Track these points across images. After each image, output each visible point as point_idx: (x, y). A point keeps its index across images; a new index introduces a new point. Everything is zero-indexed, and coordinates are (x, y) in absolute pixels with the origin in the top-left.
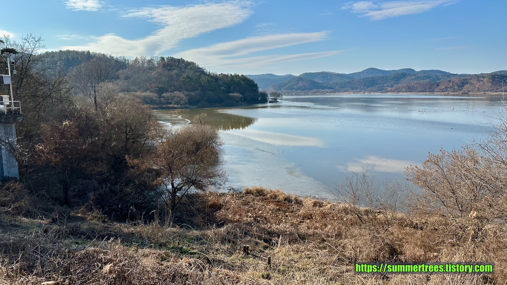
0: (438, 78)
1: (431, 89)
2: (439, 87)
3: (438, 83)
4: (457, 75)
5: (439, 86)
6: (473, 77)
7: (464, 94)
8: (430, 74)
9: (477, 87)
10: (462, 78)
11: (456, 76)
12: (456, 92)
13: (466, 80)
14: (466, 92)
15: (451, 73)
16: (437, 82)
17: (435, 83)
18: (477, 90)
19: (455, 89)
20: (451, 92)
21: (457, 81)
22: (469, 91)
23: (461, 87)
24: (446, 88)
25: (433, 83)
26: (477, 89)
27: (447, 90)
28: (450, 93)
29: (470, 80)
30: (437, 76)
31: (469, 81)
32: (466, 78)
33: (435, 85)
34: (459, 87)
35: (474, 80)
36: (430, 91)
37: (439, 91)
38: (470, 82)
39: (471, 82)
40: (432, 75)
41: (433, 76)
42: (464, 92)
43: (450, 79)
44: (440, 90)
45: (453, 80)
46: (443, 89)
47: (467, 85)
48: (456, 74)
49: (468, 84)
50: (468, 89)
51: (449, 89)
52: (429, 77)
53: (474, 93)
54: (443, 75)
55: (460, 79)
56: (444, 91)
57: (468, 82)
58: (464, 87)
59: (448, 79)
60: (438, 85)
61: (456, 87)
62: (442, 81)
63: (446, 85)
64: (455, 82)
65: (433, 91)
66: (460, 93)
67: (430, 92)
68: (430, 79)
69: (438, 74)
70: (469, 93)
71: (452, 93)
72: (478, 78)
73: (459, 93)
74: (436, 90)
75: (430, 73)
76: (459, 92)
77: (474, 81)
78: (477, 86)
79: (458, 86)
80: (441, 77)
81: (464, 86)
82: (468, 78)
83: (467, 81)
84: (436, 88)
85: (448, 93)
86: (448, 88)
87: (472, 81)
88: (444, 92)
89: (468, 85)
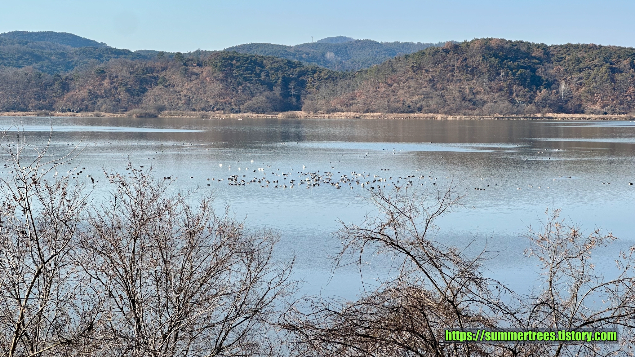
0: (69, 62)
1: (44, 98)
2: (71, 93)
3: (64, 77)
4: (126, 52)
5: (69, 91)
6: (171, 63)
7: (146, 117)
8: (43, 48)
9: (185, 96)
10: (139, 64)
11: (122, 58)
12: (123, 112)
13: (152, 70)
14: (153, 111)
15: (109, 45)
16: (63, 75)
17: (55, 80)
18: (185, 106)
19: (119, 100)
20: (107, 111)
21: (124, 73)
22: (161, 109)
23: (138, 95)
24: (94, 96)
25: (48, 78)
26: (185, 104)
27: (95, 103)
28: (103, 114)
29: (162, 71)
30: (63, 55)
31: (161, 75)
32: (150, 64)
33: (56, 86)
34: (132, 95)
35: (173, 73)
36: (40, 109)
37: (71, 108)
38: (164, 79)
39: (167, 77)
40: (48, 51)
41: (51, 54)
42: (144, 111)
43: (102, 65)
44: (74, 103)
45: (113, 70)
46: (83, 100)
47: (155, 90)
48: (124, 50)
49: (156, 85)
50: (160, 103)
51: (101, 101)
52: (38, 58)
53: (175, 114)
54: (84, 52)
55: (133, 66)
56: (87, 106)
57: (156, 78)
58: (147, 94)
59: (97, 67)
60: (65, 87)
61: (123, 96)
62: (77, 72)
63: (91, 88)
64: (120, 79)
65: (51, 108)
66: (134, 116)
67: (39, 112)
68: (40, 63)
69: (69, 47)
70: (159, 116)
71: (109, 115)
72: (185, 64)
73: (130, 115)
74: (60, 103)
75: (42, 43)
76: (132, 111)
77: (175, 77)
78: (185, 92)
79: (128, 91)
80: (76, 59)
81: (144, 90)
82: (158, 64)
83: (155, 74)
84: (61, 96)
85: (98, 116)
86: (97, 97)
87: (168, 74)
88: (87, 110)
89: (158, 87)
